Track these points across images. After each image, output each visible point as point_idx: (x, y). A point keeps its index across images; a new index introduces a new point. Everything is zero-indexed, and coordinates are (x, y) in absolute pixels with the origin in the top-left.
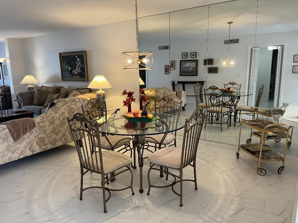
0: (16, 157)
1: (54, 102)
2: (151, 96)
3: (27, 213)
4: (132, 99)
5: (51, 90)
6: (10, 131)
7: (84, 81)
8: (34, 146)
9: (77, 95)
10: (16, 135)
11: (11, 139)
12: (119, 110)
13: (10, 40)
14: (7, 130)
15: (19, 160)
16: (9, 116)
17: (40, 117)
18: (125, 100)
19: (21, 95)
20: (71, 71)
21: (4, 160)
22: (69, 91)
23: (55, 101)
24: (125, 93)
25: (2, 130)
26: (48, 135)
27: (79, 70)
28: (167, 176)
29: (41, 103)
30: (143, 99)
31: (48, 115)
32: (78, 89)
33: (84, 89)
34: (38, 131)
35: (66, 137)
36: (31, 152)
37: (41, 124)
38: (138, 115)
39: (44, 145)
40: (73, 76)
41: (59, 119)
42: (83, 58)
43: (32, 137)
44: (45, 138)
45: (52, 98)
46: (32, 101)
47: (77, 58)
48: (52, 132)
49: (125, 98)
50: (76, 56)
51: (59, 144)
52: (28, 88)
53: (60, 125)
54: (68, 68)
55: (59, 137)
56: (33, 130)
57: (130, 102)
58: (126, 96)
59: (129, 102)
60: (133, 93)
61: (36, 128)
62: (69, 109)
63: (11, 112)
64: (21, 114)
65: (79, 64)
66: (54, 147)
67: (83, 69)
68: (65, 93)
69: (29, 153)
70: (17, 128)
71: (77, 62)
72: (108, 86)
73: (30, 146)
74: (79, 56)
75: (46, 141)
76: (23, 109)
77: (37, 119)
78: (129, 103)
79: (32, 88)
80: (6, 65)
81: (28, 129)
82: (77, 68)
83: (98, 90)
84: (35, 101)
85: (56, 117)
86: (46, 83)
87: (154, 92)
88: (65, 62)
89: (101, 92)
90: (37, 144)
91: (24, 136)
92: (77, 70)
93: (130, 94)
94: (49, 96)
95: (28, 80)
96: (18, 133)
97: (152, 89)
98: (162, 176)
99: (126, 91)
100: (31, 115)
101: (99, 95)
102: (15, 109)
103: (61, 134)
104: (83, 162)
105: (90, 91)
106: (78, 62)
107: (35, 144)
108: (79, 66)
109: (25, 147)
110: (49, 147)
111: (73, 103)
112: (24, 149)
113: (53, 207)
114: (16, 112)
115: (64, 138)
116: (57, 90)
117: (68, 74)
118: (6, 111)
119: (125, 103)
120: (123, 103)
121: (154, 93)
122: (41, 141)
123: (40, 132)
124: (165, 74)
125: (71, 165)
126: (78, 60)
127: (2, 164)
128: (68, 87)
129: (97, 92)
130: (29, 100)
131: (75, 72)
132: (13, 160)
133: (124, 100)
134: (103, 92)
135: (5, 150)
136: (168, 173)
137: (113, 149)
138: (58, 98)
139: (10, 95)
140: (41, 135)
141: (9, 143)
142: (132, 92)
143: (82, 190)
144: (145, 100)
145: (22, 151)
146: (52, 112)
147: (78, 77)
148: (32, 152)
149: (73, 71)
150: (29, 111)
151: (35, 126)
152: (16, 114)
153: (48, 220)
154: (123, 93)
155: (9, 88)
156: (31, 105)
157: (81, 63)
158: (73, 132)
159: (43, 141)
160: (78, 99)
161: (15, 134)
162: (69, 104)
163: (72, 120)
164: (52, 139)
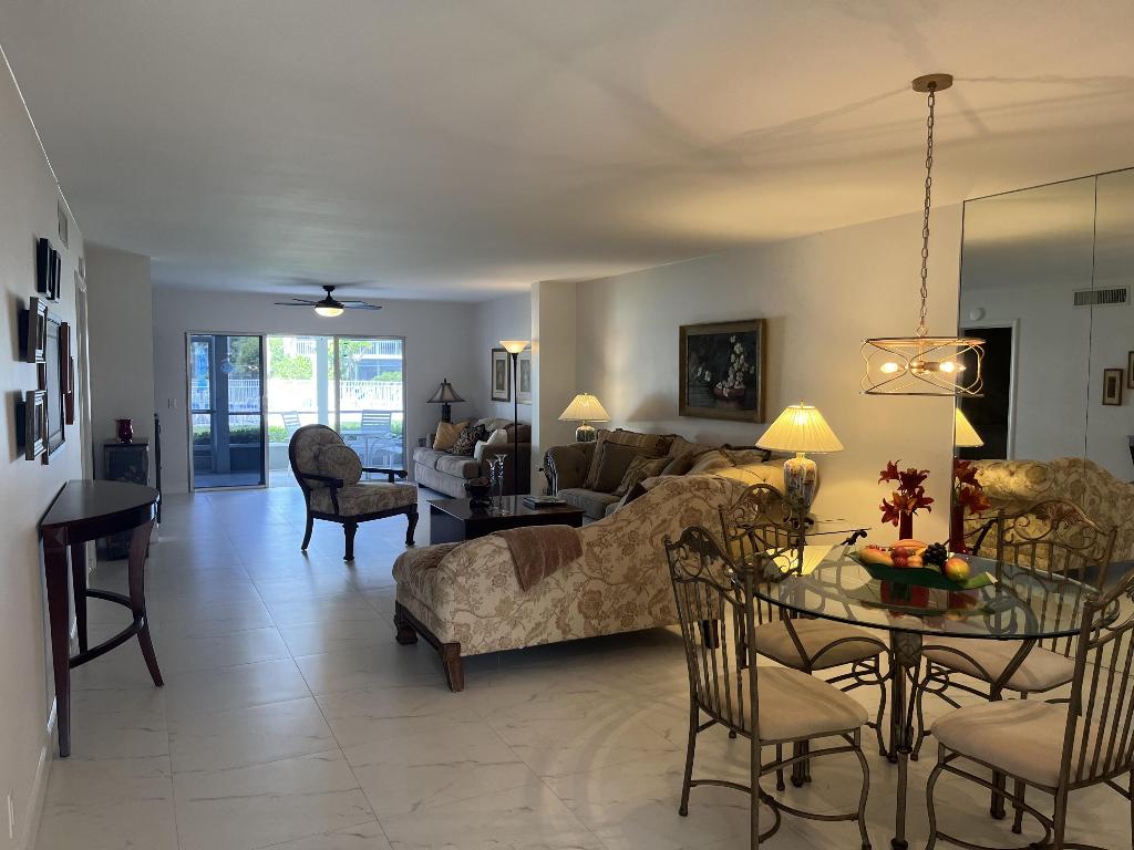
0: (519, 638)
1: (642, 484)
2: (1012, 494)
3: (526, 808)
4: (915, 500)
5: (642, 445)
6: (513, 558)
7: (750, 420)
8: (569, 615)
9: (721, 466)
10: (529, 573)
11: (513, 581)
12: (863, 533)
13: (546, 286)
14: (506, 556)
15: (527, 649)
16: (518, 514)
17: (597, 528)
18: (890, 499)
19: (557, 454)
20: (711, 386)
21: (488, 640)
22: (695, 453)
23: (646, 484)
24: (891, 473)
25: (494, 551)
26: (614, 588)
27: (737, 383)
28: (1019, 819)
29: (608, 486)
30: (965, 501)
31: (620, 524)
32: (727, 446)
33: (745, 448)
34: (585, 568)
35: (666, 603)
36: (560, 631)
37: (597, 550)
38: (910, 559)
39: (598, 617)
40: (718, 401)
41: (651, 542)
42: (755, 343)
43: (569, 585)
44: (603, 594)
45: (643, 470)
46: (585, 476)
47: (735, 344)
48: (628, 578)
49: (890, 490)
50: (732, 335)
51: (643, 622)
52: (580, 432)
53: (652, 561)
54: (703, 375)
55: (644, 599)
56: (574, 565)
57: (910, 506)
58: (896, 484)
59: (906, 507)
60: (926, 477)
61: (582, 560)
62: (686, 511)
63: (526, 505)
64: (549, 511)
65: (738, 362)
66: (626, 629)
67: (750, 380)
68: (685, 458)
69: (555, 636)
70: (533, 553)
71: (733, 357)
72: (829, 442)
73: (562, 611)
74: (741, 337)
75: (606, 606)
76: (559, 496)
77: (588, 532)
78: (904, 514)
79: (590, 435)
80: (528, 361)
81: (561, 560)
82: (732, 376)
83: (793, 455)
84: (594, 475)
85: (641, 532)
86: (632, 419)
87: (1027, 476)
88: (694, 356)
89: (801, 463)
90: (580, 611)
91: (548, 579)
92: (731, 384)
93: (912, 480)
94: (632, 465)
95: (583, 407)
96: (532, 567)
97: (1019, 467)
98: (997, 812)
99: (895, 468)
100: (575, 519)
101: (792, 476)
102: (536, 495)
103: (653, 592)
104: (700, 688)
105: (768, 456)
106: (738, 356)
107: (573, 609)
108: (740, 370)
109: (547, 614)
110: (614, 627)
111: (699, 493)
112: (542, 620)
113: (598, 813)
114: (538, 506)
115: (661, 605)
116: (661, 446)
117: (698, 396)
118: (512, 498)
119: (889, 513)
120: (883, 509)
121: (1028, 483)
122: (591, 604)
123: (591, 574)
124: (1104, 403)
125: (671, 700)
126: (738, 348)
127: (483, 651)
128: (697, 437)
129: (787, 462)
130: (577, 470)
131: (724, 388)
132: (509, 648)
133: (884, 501)
134: (808, 464)
135: (495, 612)
136: (1021, 806)
137: (807, 666)
138: (659, 472)
139: (528, 451)
140: (594, 586)
141: (508, 593)
142: (922, 472)
143: (689, 783)
144: (977, 508)
145: (538, 625)
146: (632, 517)
147: (732, 405)
148: (564, 632)
149: (719, 386)
150: (572, 507)
151: (579, 553)
152: (536, 512)
153: (576, 844)
154: (883, 473)
155: (528, 429)
156: (581, 487)
157: (746, 360)
158: (677, 584)
159: (598, 605)
160: (716, 481)
161: (526, 570)
162: (687, 495)
163: (679, 545)
164: (624, 601)
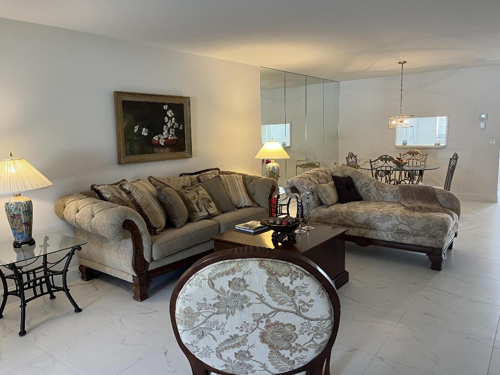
7: (182, 158)
20: (148, 138)
27: (170, 135)
40: (155, 148)
42: (182, 111)
47: (168, 110)
50: (165, 104)
54: (140, 130)
65: (170, 122)
67: (180, 134)
71: (166, 119)
74: (171, 106)
82: (166, 132)
88: (129, 117)
92: (166, 137)
106: (170, 119)
108: (172, 127)
126: (170, 113)
131: (160, 139)
147: (167, 149)
149: (155, 138)
157: (176, 121)
